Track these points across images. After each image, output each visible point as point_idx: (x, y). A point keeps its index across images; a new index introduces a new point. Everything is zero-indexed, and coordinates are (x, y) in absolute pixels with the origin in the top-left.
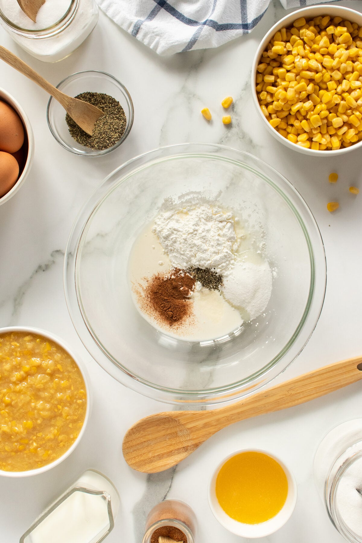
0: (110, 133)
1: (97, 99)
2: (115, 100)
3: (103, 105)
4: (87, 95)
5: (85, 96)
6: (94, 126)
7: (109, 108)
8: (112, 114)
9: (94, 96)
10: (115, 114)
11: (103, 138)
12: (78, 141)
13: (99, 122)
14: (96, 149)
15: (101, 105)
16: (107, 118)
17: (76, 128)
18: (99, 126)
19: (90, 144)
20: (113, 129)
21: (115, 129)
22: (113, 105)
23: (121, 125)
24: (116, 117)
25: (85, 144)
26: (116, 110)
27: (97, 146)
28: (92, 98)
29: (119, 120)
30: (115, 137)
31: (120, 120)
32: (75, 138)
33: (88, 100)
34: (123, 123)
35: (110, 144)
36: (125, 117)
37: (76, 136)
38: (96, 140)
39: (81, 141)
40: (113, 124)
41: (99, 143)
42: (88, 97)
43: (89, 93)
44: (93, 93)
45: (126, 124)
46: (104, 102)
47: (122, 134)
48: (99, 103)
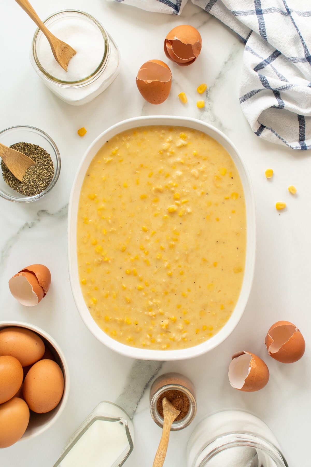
0: (38, 182)
1: (31, 149)
2: (46, 152)
3: (35, 156)
4: (22, 145)
5: (20, 145)
6: (25, 173)
7: (40, 159)
8: (42, 164)
9: (28, 147)
10: (45, 165)
11: (32, 186)
12: (9, 185)
13: (29, 170)
14: (24, 194)
15: (33, 155)
16: (37, 168)
17: (9, 173)
18: (29, 174)
19: (20, 189)
20: (41, 179)
21: (43, 179)
22: (44, 157)
23: (49, 176)
24: (45, 168)
25: (15, 188)
26: (46, 162)
27: (25, 192)
28: (26, 148)
29: (47, 171)
30: (42, 186)
31: (49, 171)
32: (7, 182)
33: (22, 149)
34: (51, 174)
35: (37, 192)
36: (54, 169)
37: (8, 180)
38: (25, 186)
39: (12, 185)
40: (41, 175)
41: (27, 189)
42: (23, 146)
43: (24, 143)
44: (27, 144)
45: (53, 175)
46: (36, 153)
47: (48, 184)
48: (32, 153)
